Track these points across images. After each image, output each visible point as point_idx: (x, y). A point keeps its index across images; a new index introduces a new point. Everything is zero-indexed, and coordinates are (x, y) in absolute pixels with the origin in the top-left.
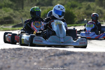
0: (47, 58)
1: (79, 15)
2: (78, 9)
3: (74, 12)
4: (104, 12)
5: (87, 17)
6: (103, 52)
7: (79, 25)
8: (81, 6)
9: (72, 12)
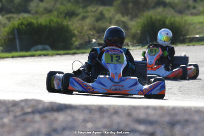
0: (19, 118)
1: (81, 33)
2: (79, 20)
3: (72, 25)
4: (130, 26)
5: (97, 35)
6: (129, 106)
7: (81, 51)
8: (85, 14)
9: (67, 25)
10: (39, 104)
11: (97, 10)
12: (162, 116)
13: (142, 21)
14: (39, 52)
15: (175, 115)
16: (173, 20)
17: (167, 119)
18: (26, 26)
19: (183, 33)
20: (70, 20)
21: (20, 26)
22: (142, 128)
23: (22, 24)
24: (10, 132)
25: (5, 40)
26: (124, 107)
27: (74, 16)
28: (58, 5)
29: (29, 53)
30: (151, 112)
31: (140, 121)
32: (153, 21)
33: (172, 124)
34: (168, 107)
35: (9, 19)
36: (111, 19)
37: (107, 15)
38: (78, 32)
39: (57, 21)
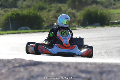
0: (11, 70)
1: (48, 19)
3: (43, 15)
4: (76, 15)
6: (76, 62)
7: (47, 30)
8: (50, 9)
9: (40, 15)
10: (23, 61)
11: (57, 6)
13: (84, 12)
14: (23, 31)
16: (102, 12)
17: (98, 70)
19: (108, 19)
20: (41, 12)
22: (83, 75)
23: (13, 14)
24: (6, 78)
25: (3, 24)
26: (73, 63)
27: (44, 10)
28: (34, 3)
29: (17, 31)
30: (89, 66)
31: (82, 71)
32: (90, 12)
33: (101, 73)
34: (99, 63)
35: (5, 11)
36: (65, 11)
37: (63, 9)
38: (46, 19)
39: (33, 13)
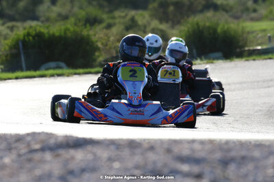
10: (50, 138)
11: (126, 15)
12: (212, 152)
13: (186, 29)
14: (51, 72)
15: (229, 150)
16: (226, 27)
17: (218, 155)
18: (34, 37)
19: (240, 44)
20: (91, 29)
21: (26, 37)
22: (185, 168)
23: (28, 34)
24: (12, 175)
25: (6, 56)
26: (162, 142)
27: (96, 24)
28: (76, 9)
29: (38, 73)
30: (197, 146)
31: (183, 159)
32: (201, 28)
33: (225, 163)
34: (221, 140)
35: (12, 29)
36: (145, 27)
37: (140, 21)
38: (102, 44)
39: (74, 31)
